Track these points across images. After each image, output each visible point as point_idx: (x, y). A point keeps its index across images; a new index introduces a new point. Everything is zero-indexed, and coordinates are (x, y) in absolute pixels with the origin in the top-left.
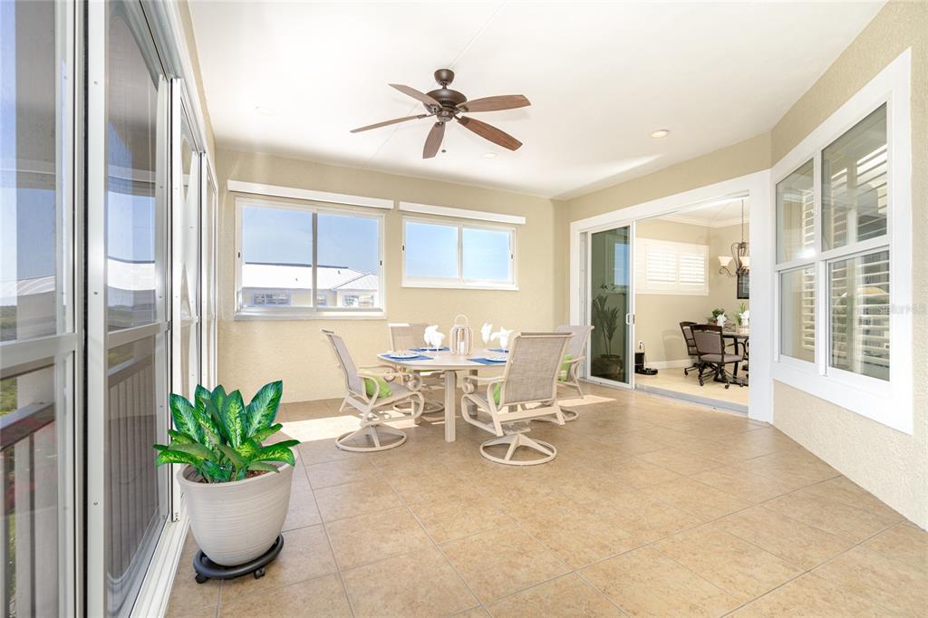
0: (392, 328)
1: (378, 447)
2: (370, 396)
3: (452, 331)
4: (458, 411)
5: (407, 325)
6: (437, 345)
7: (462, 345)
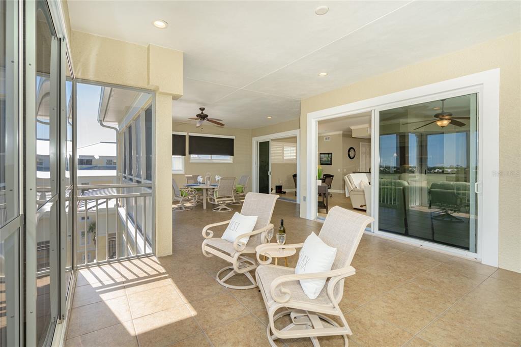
0: (187, 177)
1: (184, 210)
2: (182, 196)
3: (206, 178)
4: (207, 199)
5: (191, 176)
6: (201, 181)
7: (209, 182)
